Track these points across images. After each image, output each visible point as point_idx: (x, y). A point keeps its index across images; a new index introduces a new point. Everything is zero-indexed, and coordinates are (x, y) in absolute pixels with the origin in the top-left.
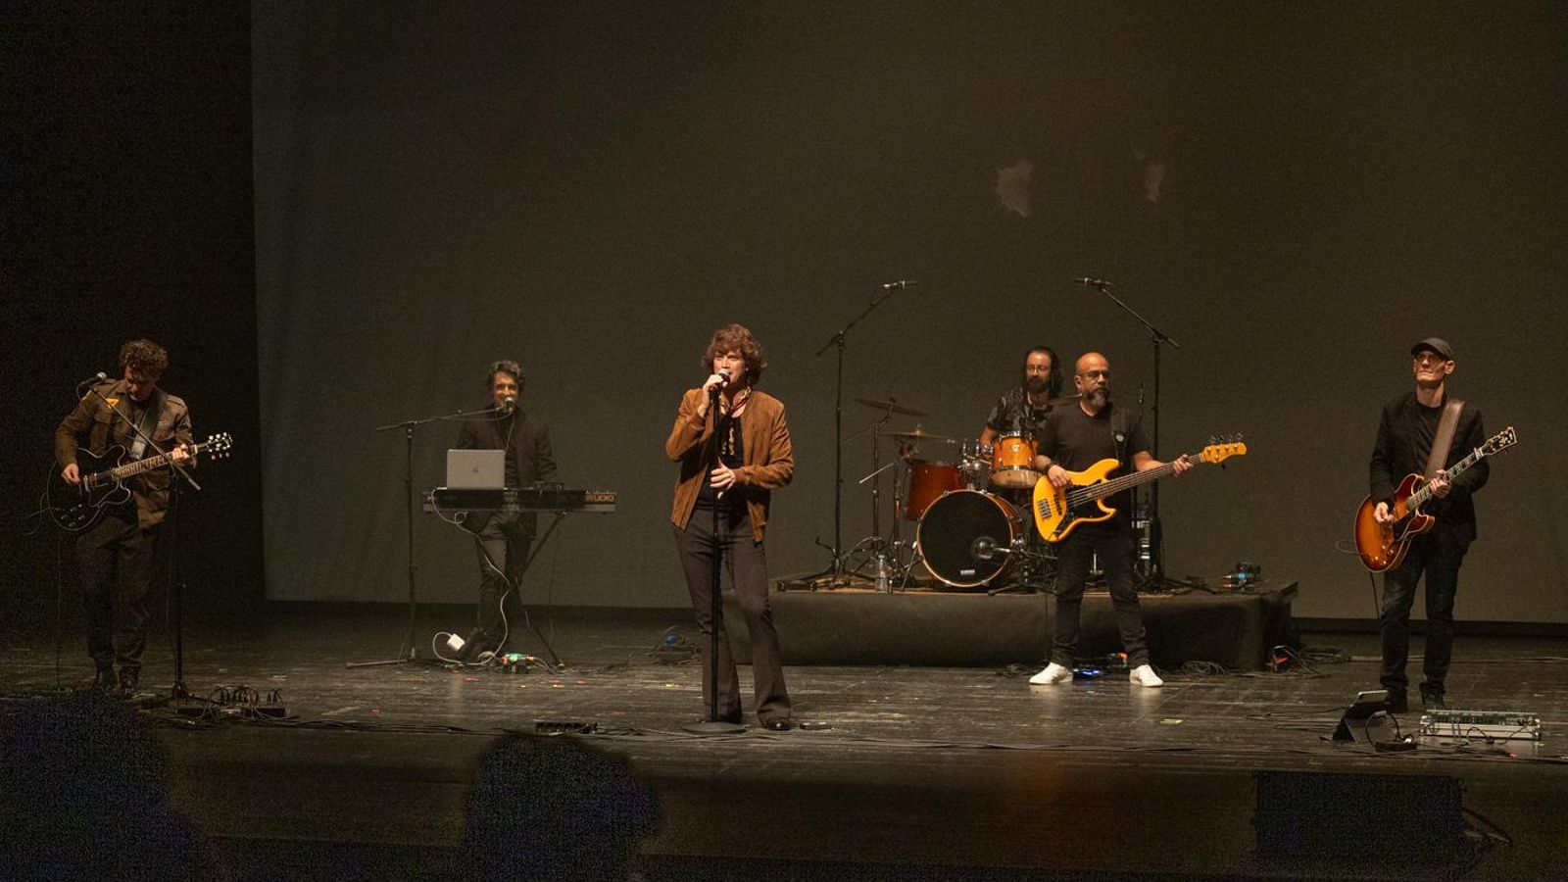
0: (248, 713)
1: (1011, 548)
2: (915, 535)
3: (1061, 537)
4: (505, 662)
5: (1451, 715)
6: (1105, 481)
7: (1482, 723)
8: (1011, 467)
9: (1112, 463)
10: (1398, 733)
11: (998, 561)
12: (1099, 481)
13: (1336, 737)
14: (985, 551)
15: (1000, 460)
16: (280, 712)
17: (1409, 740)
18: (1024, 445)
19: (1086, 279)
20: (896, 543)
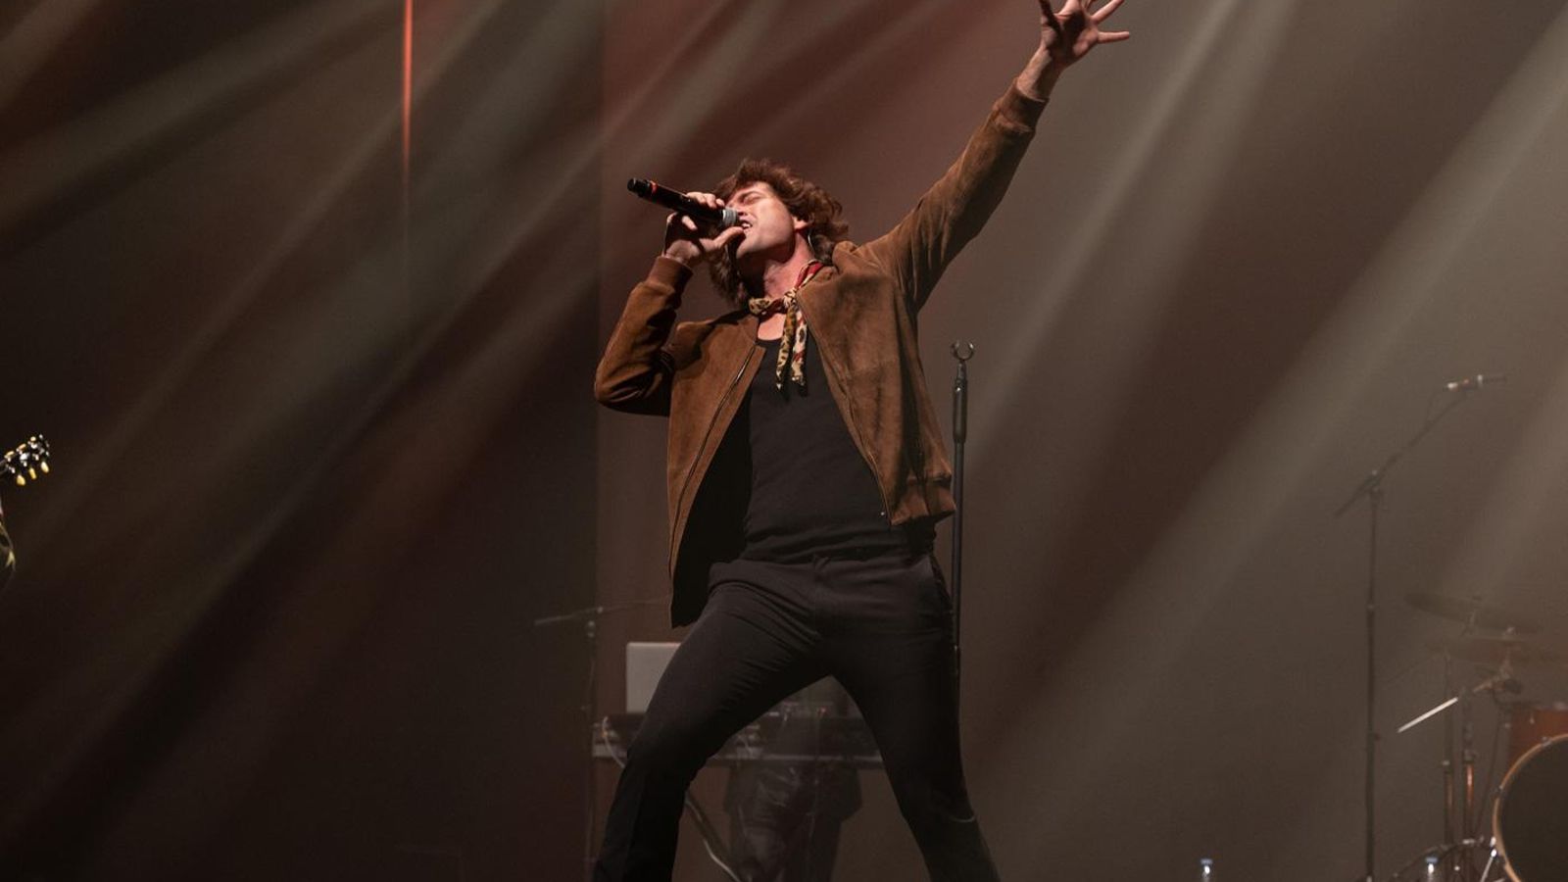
2: (1492, 820)
20: (1466, 842)
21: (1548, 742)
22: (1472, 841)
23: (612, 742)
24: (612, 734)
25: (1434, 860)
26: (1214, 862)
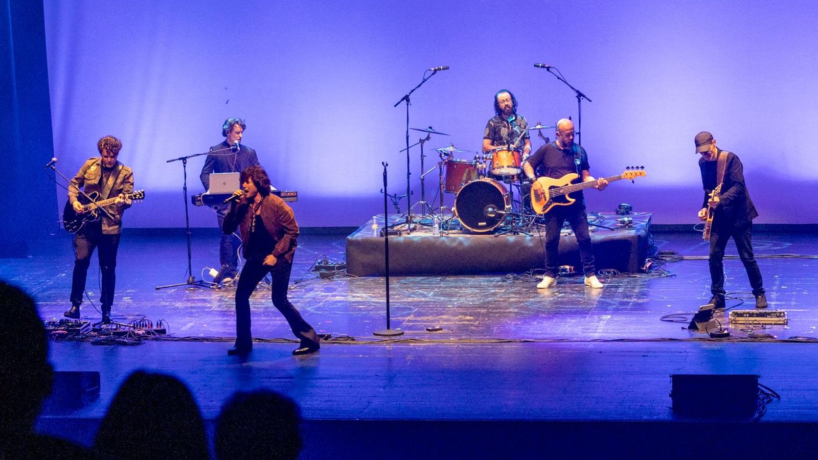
0: (148, 333)
1: (505, 211)
2: (454, 204)
5: (744, 313)
6: (570, 185)
7: (759, 317)
9: (575, 176)
10: (721, 328)
11: (498, 218)
12: (567, 185)
13: (690, 328)
14: (491, 213)
15: (497, 162)
16: (164, 331)
17: (726, 332)
20: (442, 207)
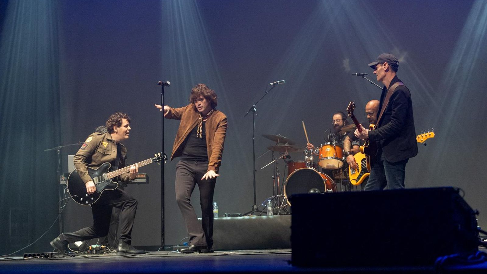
2: (284, 190)
3: (358, 182)
4: (90, 249)
8: (327, 158)
15: (321, 155)
18: (332, 148)
19: (357, 73)
20: (278, 195)
21: (296, 170)
22: (279, 195)
23: (65, 180)
24: (65, 178)
25: (270, 200)
26: (217, 203)
